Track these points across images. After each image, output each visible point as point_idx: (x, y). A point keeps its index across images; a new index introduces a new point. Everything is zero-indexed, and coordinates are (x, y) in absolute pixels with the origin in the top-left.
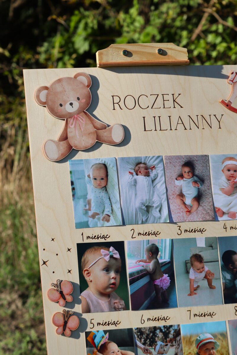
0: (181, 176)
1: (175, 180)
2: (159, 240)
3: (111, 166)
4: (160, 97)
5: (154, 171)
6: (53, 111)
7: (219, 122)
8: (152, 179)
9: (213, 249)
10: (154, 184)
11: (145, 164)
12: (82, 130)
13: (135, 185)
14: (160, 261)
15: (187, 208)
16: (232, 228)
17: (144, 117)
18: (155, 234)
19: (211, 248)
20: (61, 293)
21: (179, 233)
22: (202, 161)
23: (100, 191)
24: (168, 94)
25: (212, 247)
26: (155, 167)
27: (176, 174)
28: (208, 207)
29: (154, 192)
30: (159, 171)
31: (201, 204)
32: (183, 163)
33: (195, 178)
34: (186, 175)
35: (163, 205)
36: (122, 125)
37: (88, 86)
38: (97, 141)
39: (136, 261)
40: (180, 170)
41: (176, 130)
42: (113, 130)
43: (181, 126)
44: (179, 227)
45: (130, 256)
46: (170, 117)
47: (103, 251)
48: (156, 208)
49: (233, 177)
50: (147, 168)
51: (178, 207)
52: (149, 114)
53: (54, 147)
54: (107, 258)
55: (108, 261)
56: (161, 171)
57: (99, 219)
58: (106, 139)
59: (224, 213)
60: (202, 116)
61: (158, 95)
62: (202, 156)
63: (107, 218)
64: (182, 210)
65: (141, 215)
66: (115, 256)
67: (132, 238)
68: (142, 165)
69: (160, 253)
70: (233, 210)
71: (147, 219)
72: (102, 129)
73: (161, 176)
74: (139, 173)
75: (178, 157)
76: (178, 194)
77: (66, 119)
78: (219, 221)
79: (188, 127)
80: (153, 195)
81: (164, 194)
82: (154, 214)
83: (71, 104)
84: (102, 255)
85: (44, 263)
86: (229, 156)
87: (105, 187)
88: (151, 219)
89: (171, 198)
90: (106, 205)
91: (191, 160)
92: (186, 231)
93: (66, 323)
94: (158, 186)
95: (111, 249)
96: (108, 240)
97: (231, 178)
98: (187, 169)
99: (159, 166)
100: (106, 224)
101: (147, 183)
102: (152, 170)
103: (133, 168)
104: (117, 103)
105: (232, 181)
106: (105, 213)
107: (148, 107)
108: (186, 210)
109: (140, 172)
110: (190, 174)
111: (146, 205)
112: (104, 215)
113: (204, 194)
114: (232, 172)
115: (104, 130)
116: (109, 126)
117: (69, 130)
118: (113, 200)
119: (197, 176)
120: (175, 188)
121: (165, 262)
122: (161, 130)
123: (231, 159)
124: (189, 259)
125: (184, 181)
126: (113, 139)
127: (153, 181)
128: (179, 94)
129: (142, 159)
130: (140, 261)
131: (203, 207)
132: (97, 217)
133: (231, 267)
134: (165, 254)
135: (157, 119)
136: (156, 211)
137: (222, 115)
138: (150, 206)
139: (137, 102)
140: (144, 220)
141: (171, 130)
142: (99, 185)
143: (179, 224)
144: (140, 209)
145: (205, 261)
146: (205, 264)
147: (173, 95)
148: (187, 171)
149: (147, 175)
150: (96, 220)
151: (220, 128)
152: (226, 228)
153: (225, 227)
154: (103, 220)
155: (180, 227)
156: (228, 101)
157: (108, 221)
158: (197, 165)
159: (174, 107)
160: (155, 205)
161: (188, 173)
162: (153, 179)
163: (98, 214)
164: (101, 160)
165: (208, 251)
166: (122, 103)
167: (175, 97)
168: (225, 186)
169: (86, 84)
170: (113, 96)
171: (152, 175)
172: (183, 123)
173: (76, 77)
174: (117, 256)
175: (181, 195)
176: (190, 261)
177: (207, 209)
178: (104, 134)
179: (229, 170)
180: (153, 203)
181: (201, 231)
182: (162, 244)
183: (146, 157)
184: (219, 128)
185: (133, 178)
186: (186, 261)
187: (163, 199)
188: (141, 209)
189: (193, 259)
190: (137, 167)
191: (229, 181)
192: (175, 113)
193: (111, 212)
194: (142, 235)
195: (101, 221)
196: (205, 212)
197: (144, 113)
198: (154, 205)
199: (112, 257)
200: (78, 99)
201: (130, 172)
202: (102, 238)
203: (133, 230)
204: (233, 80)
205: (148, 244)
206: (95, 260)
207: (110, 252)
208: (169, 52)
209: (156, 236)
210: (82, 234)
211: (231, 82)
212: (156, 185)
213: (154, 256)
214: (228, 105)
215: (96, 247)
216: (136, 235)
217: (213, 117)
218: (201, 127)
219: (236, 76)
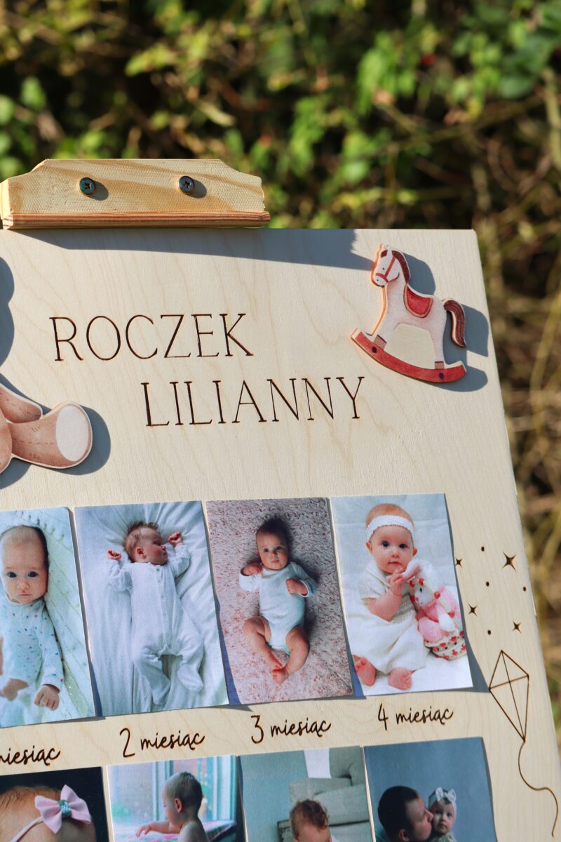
0: (256, 563)
1: (241, 575)
2: (201, 760)
3: (57, 535)
4: (188, 322)
5: (178, 547)
7: (353, 399)
8: (174, 572)
9: (352, 784)
10: (182, 589)
11: (152, 526)
13: (128, 593)
14: (208, 827)
15: (276, 661)
16: (400, 718)
17: (145, 384)
18: (190, 742)
19: (346, 780)
21: (258, 738)
22: (310, 516)
23: (28, 611)
24: (210, 315)
25: (349, 777)
26: (183, 535)
27: (241, 556)
28: (335, 656)
29: (181, 613)
30: (192, 548)
31: (312, 648)
32: (260, 524)
33: (294, 567)
34: (268, 559)
35: (208, 652)
36: (83, 407)
38: (14, 456)
39: (138, 827)
40: (253, 545)
41: (236, 422)
42: (59, 424)
43: (248, 412)
44: (256, 719)
45: (120, 814)
46: (217, 382)
47: (42, 801)
48: (191, 660)
49: (396, 563)
50: (158, 540)
51: (250, 658)
52: (160, 373)
54: (54, 823)
55: (55, 830)
56: (199, 547)
57: (26, 699)
58: (39, 450)
59: (377, 674)
60: (306, 380)
61: (182, 316)
62: (311, 501)
63: (50, 698)
64: (262, 666)
65: (147, 683)
66: (77, 815)
67: (125, 756)
68: (144, 531)
69: (204, 801)
70: (400, 664)
71: (166, 695)
72: (25, 421)
73: (201, 565)
74: (137, 556)
75: (246, 506)
76: (251, 617)
78: (364, 698)
79: (268, 416)
80: (179, 622)
81: (209, 619)
82: (183, 681)
84: (37, 814)
86: (384, 502)
87: (42, 598)
88: (177, 696)
89: (230, 629)
90: (47, 657)
91: (282, 513)
92: (275, 730)
94: (193, 593)
95: (66, 792)
96: (56, 766)
97: (392, 566)
98: (270, 542)
99: (192, 532)
100: (50, 714)
101: (162, 584)
102: (174, 545)
103: (121, 538)
104: (68, 341)
105: (395, 575)
106: (45, 680)
107: (155, 353)
108: (273, 666)
109: (140, 552)
110: (280, 556)
111: (160, 653)
112: (40, 688)
113: (322, 616)
114: (394, 549)
115: (32, 424)
116: (46, 410)
118: (66, 641)
119: (298, 562)
120: (241, 600)
121: (220, 829)
122: (193, 423)
123: (390, 509)
124: (287, 816)
125: (264, 577)
126: (59, 452)
127: (178, 579)
128: (241, 315)
129: (143, 511)
130: (150, 829)
131: (319, 655)
132: (20, 692)
133: (404, 839)
134: (219, 805)
135: (182, 388)
136: (190, 672)
137: (361, 378)
138: (173, 657)
139: (122, 338)
140: (156, 700)
141: (222, 422)
142: (24, 594)
143: (256, 710)
144: (146, 664)
145: (331, 820)
146: (332, 830)
147: (223, 315)
148: (271, 549)
149: (161, 559)
150: (17, 702)
151: (356, 417)
152: (385, 719)
153: (382, 717)
154: (38, 703)
155: (258, 717)
156: (375, 336)
157: (53, 705)
158: (298, 531)
159: (229, 355)
160: (186, 653)
161: (275, 552)
162: (178, 573)
163: (23, 685)
164: (26, 516)
165: (340, 791)
166: (80, 341)
167: (231, 321)
168: (376, 589)
170: (54, 319)
171: (175, 560)
172: (254, 403)
174: (83, 814)
175: (259, 621)
176: (289, 824)
177: (330, 662)
178: (33, 434)
179: (386, 544)
180: (181, 646)
181: (317, 729)
182: (211, 772)
183: (157, 505)
184: (354, 416)
185: (122, 571)
186: (278, 823)
187: (207, 633)
188: (148, 665)
189: (299, 817)
190: (131, 536)
191: (388, 577)
192: (232, 371)
193: (61, 676)
194: (152, 746)
195: (34, 706)
196: (325, 672)
197: (144, 370)
198: (182, 653)
199: (67, 818)
201: (110, 553)
202: (37, 759)
203: (126, 733)
204: (387, 273)
205: (171, 773)
206: (20, 831)
207: (63, 803)
208: (211, 188)
209: (193, 749)
211: (381, 281)
212: (187, 590)
213: (190, 811)
214: (375, 350)
215: (21, 790)
216: (134, 747)
217: (335, 384)
218: (304, 414)
219: (393, 262)
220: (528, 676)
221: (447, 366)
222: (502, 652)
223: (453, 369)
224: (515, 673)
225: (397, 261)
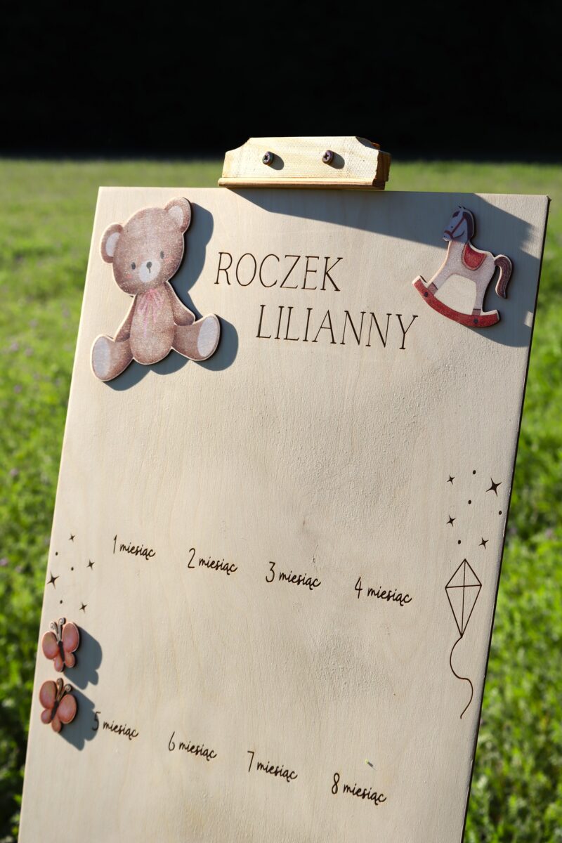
4: (303, 261)
6: (120, 277)
7: (404, 333)
12: (155, 321)
16: (371, 591)
17: (263, 306)
18: (228, 569)
20: (61, 644)
21: (270, 579)
24: (318, 258)
37: (183, 228)
38: (172, 348)
41: (315, 341)
42: (202, 329)
43: (325, 335)
44: (272, 564)
46: (310, 309)
52: (274, 297)
53: (107, 351)
58: (186, 345)
60: (373, 314)
61: (299, 257)
67: (189, 567)
72: (184, 325)
77: (134, 296)
79: (338, 338)
83: (149, 265)
85: (53, 580)
92: (283, 576)
93: (57, 705)
104: (225, 270)
107: (275, 284)
115: (187, 327)
117: (134, 320)
122: (287, 338)
126: (197, 349)
128: (340, 259)
135: (285, 311)
137: (415, 317)
139: (258, 270)
141: (306, 340)
147: (327, 258)
151: (403, 348)
152: (360, 589)
153: (358, 587)
155: (274, 564)
156: (430, 282)
159: (323, 289)
166: (231, 271)
167: (330, 264)
169: (181, 224)
170: (221, 253)
172: (331, 328)
173: (167, 209)
178: (186, 334)
181: (311, 584)
184: (401, 347)
192: (322, 301)
194: (206, 565)
197: (265, 296)
200: (162, 255)
202: (143, 554)
203: (193, 551)
204: (453, 232)
209: (228, 574)
210: (115, 539)
211: (448, 238)
214: (428, 293)
216: (195, 563)
217: (394, 319)
218: (364, 341)
219: (461, 221)
220: (481, 585)
221: (483, 314)
222: (465, 560)
223: (487, 316)
224: (471, 580)
225: (465, 221)
